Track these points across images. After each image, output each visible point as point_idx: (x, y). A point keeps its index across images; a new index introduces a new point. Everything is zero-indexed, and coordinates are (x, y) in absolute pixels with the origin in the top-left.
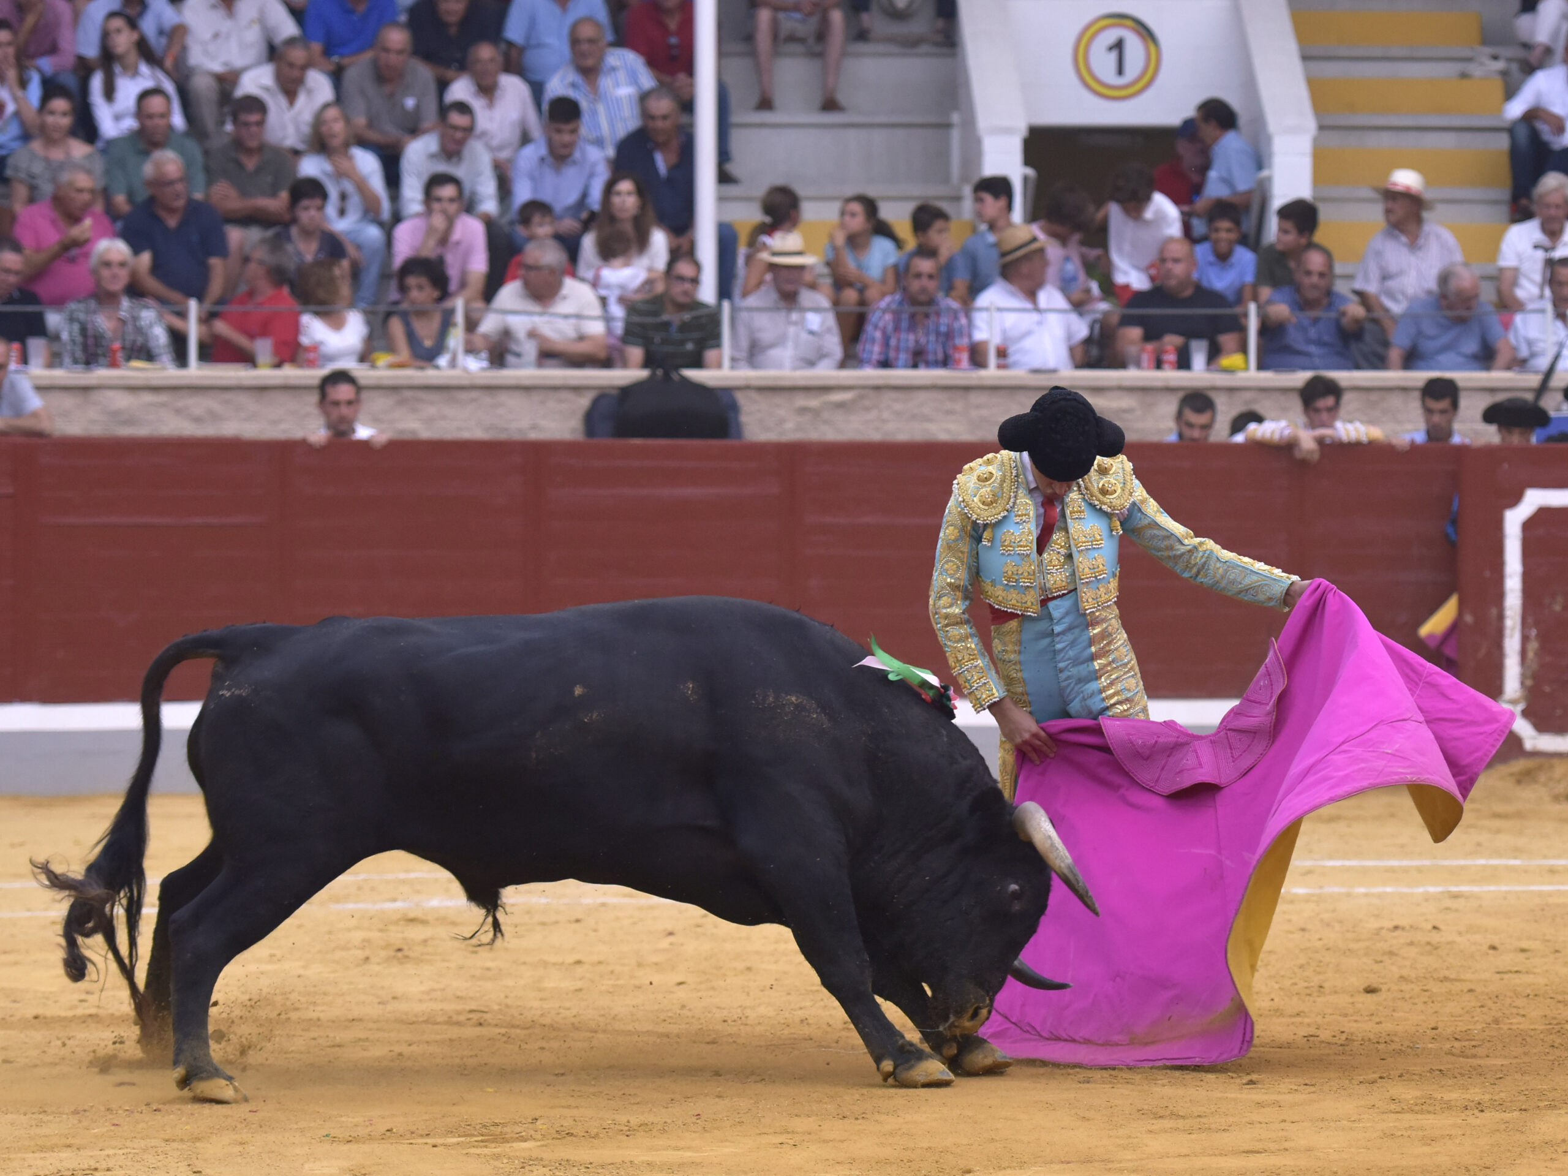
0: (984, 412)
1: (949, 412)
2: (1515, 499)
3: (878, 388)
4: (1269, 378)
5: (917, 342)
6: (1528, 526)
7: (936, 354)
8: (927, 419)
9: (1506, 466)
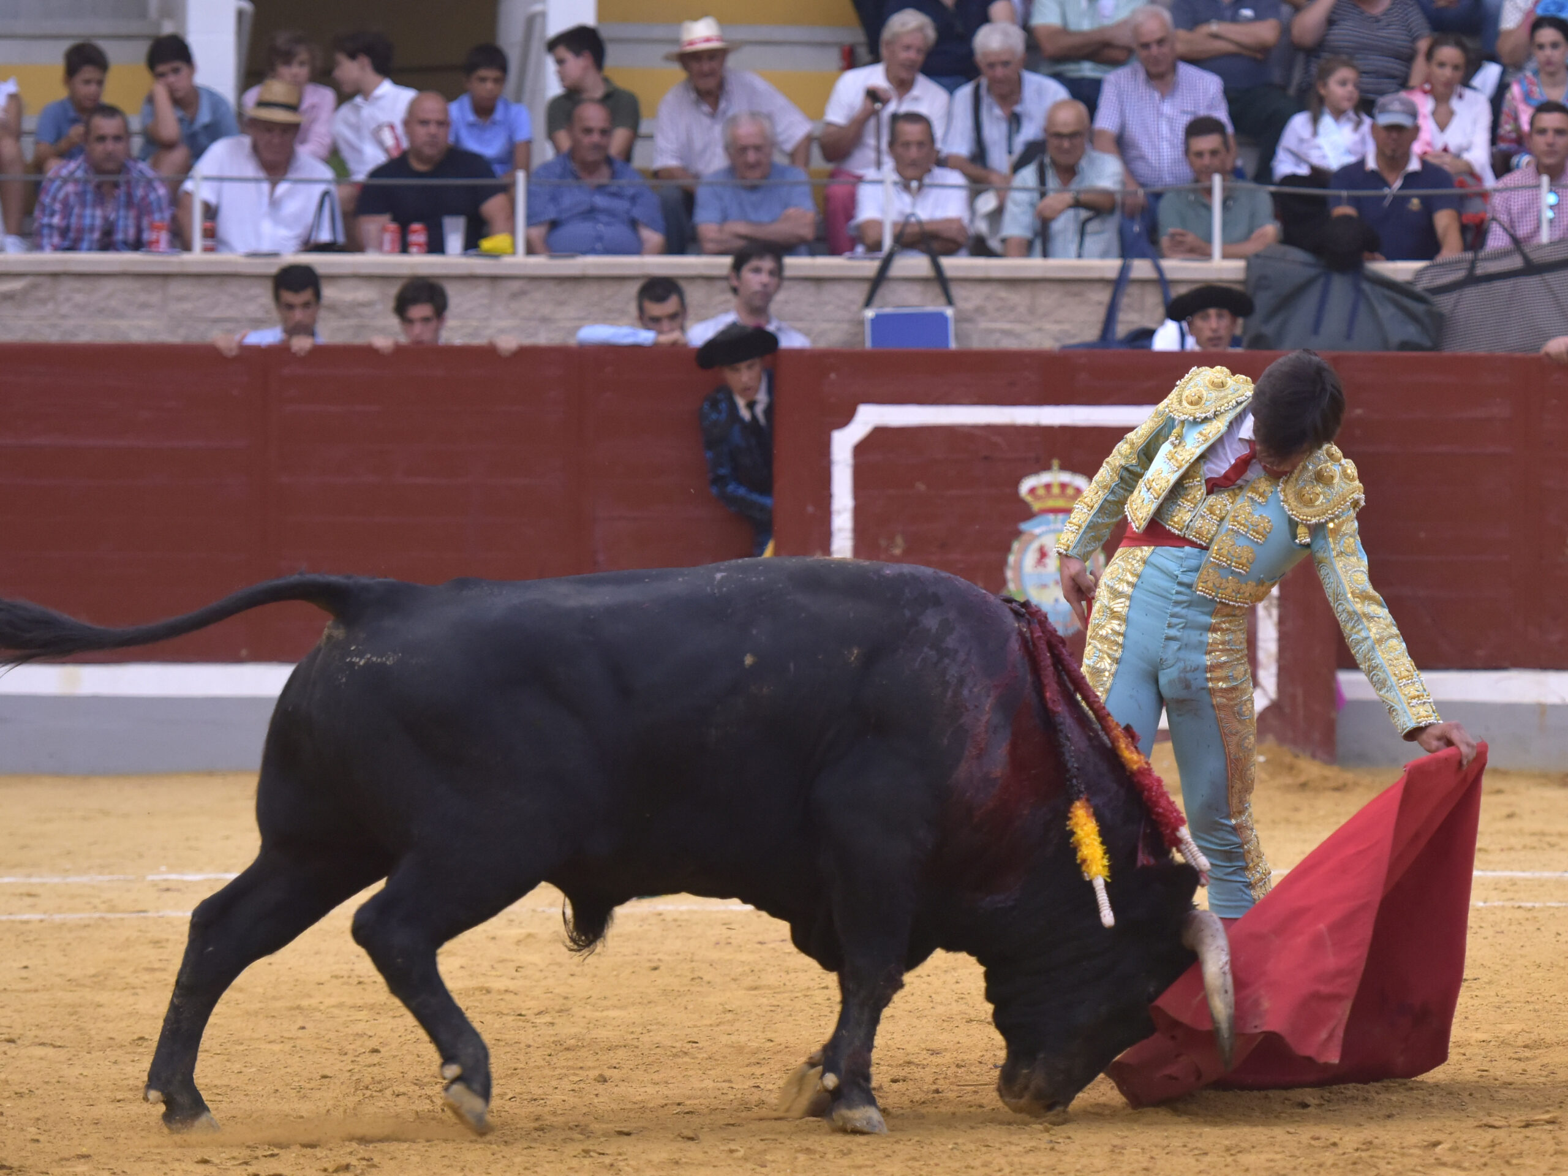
0: (187, 306)
1: (144, 306)
2: (845, 418)
3: (55, 275)
4: (540, 263)
5: (106, 219)
6: (861, 450)
7: (126, 232)
8: (117, 314)
9: (833, 376)
